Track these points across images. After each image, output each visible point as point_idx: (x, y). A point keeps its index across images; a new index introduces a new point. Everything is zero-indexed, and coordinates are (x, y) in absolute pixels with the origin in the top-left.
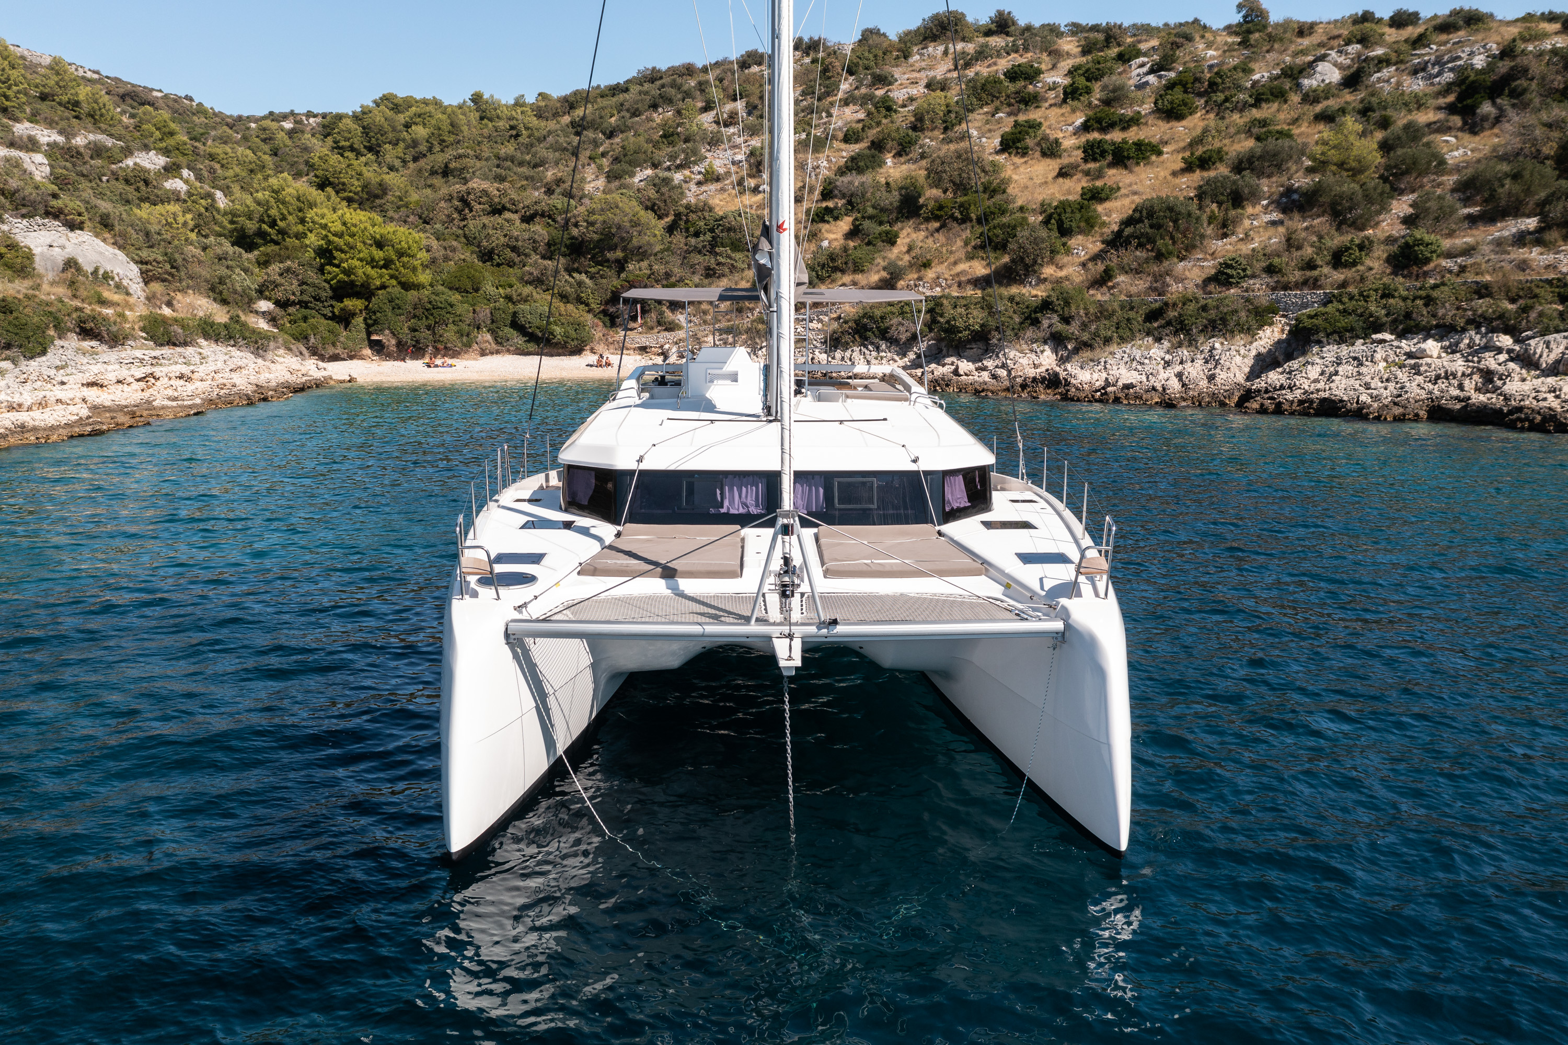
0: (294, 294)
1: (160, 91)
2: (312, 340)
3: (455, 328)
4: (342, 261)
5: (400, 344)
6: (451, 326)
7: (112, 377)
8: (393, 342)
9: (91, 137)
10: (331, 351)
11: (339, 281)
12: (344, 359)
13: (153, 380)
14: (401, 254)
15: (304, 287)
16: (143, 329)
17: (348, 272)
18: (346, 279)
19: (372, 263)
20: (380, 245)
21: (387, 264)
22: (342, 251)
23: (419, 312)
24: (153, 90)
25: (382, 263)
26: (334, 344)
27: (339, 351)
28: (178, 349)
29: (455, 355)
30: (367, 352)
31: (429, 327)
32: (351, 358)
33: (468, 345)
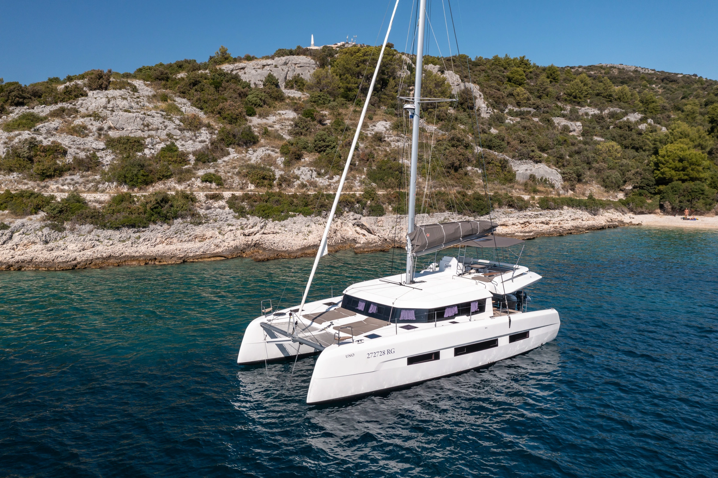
0: (637, 183)
1: (682, 74)
2: (631, 205)
3: (704, 201)
4: (662, 168)
5: (673, 208)
6: (701, 200)
7: (511, 222)
8: (670, 207)
9: (612, 109)
10: (640, 210)
11: (659, 177)
12: (646, 214)
13: (528, 224)
14: (691, 164)
15: (643, 180)
16: (538, 203)
17: (663, 173)
18: (662, 176)
19: (676, 169)
20: (681, 160)
21: (684, 169)
22: (663, 164)
23: (685, 193)
24: (678, 74)
25: (681, 169)
26: (641, 207)
27: (644, 210)
28: (551, 211)
29: (702, 214)
30: (659, 211)
31: (688, 201)
32: (650, 213)
33: (709, 210)
